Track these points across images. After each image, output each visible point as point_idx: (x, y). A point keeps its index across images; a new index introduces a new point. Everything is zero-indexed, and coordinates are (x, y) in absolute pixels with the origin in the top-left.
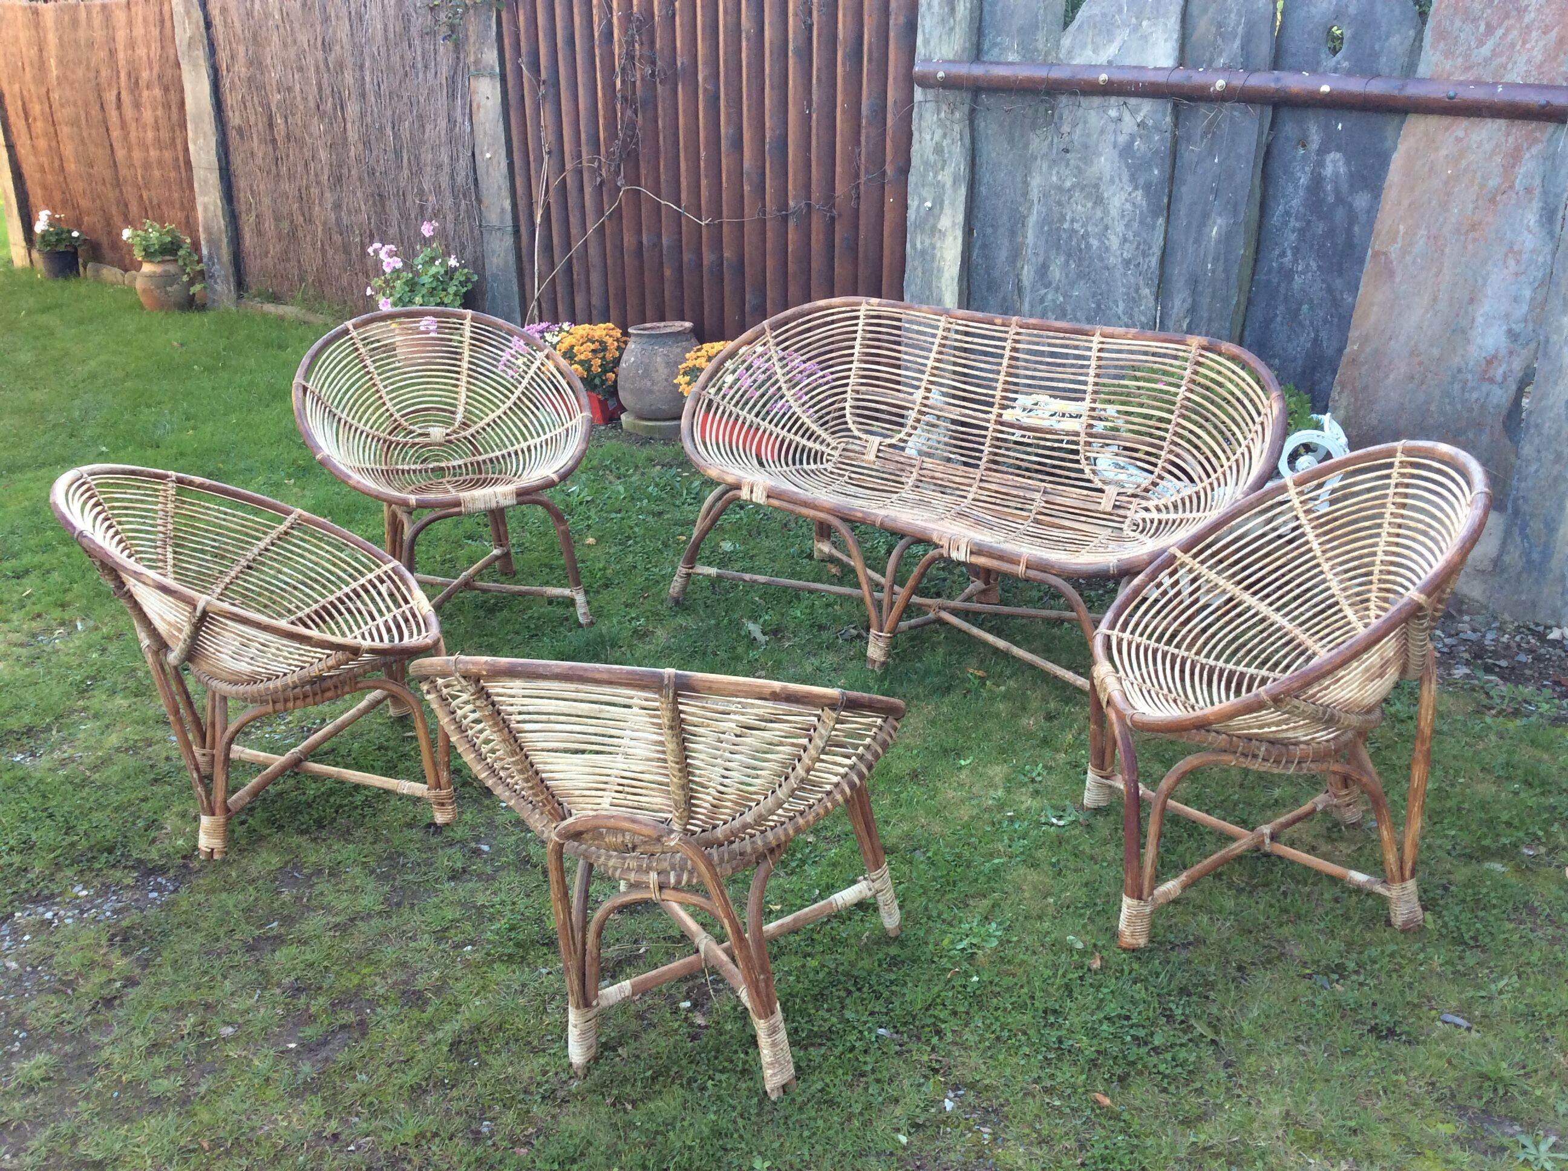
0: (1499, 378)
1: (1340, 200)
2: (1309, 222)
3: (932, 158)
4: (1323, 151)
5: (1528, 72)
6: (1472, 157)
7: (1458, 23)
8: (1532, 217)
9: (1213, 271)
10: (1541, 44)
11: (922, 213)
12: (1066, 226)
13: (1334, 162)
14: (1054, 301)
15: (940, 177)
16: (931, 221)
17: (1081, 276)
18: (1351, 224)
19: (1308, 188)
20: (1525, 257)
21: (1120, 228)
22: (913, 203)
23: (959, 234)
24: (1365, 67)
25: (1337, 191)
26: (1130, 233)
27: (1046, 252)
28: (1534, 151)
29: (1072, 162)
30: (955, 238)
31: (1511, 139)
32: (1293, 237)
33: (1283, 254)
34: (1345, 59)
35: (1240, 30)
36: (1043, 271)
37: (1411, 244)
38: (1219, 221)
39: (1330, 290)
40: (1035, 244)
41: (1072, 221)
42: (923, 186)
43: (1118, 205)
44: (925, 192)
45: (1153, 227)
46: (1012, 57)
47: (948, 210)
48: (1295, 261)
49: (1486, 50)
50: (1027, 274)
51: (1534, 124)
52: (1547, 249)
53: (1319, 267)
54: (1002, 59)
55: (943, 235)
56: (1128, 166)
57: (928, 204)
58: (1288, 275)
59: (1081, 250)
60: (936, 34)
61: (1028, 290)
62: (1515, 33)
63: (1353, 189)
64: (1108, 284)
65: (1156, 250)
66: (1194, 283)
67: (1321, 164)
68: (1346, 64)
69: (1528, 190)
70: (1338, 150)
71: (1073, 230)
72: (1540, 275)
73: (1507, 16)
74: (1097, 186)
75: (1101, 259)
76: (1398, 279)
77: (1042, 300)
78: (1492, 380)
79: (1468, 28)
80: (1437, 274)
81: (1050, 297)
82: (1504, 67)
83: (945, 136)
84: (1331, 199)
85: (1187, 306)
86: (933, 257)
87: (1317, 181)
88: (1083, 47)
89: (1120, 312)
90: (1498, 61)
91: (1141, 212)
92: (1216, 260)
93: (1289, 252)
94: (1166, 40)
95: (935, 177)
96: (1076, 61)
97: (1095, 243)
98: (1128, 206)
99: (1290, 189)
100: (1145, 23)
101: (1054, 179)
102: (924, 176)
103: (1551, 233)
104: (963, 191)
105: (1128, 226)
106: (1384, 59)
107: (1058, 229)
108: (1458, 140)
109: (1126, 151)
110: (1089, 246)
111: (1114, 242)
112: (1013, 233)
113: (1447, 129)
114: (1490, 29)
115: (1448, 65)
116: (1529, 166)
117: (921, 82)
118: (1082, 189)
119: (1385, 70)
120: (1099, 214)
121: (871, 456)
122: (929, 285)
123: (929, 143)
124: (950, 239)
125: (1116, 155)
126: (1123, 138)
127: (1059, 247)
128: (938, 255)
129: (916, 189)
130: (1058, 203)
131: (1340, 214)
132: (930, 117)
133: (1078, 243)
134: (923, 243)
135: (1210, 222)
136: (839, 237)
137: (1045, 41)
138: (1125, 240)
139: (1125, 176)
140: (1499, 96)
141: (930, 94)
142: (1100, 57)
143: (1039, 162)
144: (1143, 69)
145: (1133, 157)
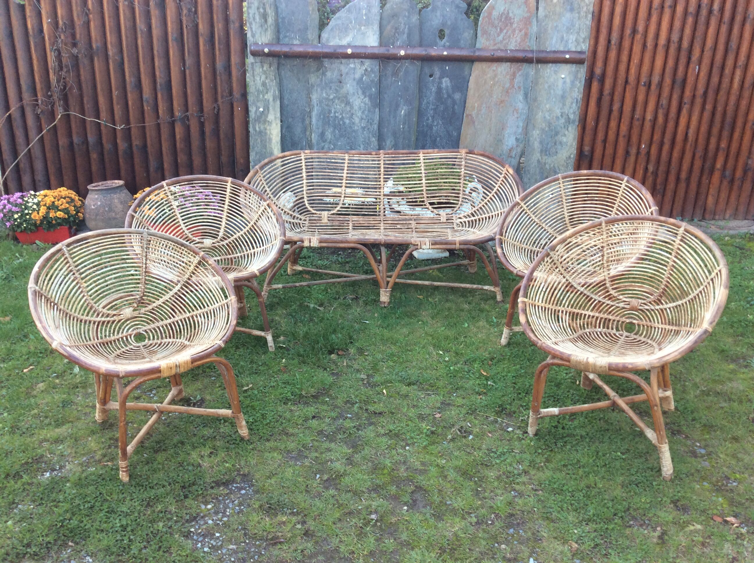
0: (514, 156)
1: (449, 96)
2: (437, 106)
3: (261, 88)
4: (441, 78)
5: (516, 45)
6: (499, 77)
7: (490, 28)
8: (521, 97)
9: (403, 128)
10: (519, 35)
11: (258, 114)
12: (332, 115)
13: (446, 82)
14: (329, 147)
15: (266, 97)
16: (263, 118)
17: (341, 136)
18: (454, 106)
19: (436, 92)
20: (520, 111)
21: (359, 114)
22: (252, 110)
23: (279, 122)
24: (455, 44)
25: (447, 92)
26: (364, 117)
27: (323, 127)
28: (520, 73)
29: (333, 87)
30: (277, 124)
31: (512, 70)
32: (432, 112)
33: (428, 119)
34: (448, 41)
35: (406, 30)
36: (322, 135)
37: (480, 110)
38: (404, 108)
39: (448, 132)
40: (317, 125)
41: (335, 113)
42: (258, 101)
43: (357, 104)
44: (259, 104)
45: (375, 112)
46: (296, 42)
47: (271, 111)
48: (433, 121)
49: (500, 38)
50: (314, 137)
51: (519, 64)
52: (527, 108)
53: (443, 123)
54: (290, 43)
55: (270, 123)
56: (361, 88)
57: (261, 109)
58: (431, 127)
59: (340, 125)
60: (258, 32)
61: (315, 144)
62: (510, 32)
63: (454, 92)
64: (355, 138)
65: (376, 121)
66: (394, 134)
67: (440, 83)
68: (448, 44)
69: (519, 88)
70: (447, 77)
71: (336, 116)
72: (525, 117)
73: (507, 25)
74: (346, 97)
75: (351, 127)
76: (476, 123)
78: (511, 157)
79: (494, 29)
80: (490, 120)
81: (326, 146)
82: (507, 43)
83: (266, 78)
84: (445, 96)
85: (393, 143)
86: (266, 133)
87: (439, 90)
88: (334, 38)
90: (504, 42)
91: (368, 107)
92: (404, 124)
93: (430, 118)
94: (374, 35)
95: (263, 96)
96: (331, 44)
97: (347, 121)
98: (362, 105)
99: (428, 93)
100: (363, 28)
101: (324, 95)
102: (258, 96)
103: (527, 101)
104: (278, 103)
105: (363, 112)
106: (462, 42)
108: (494, 71)
109: (360, 81)
110: (344, 123)
111: (357, 120)
112: (303, 120)
113: (489, 67)
114: (501, 30)
115: (488, 43)
116: (519, 79)
117: (254, 54)
118: (339, 99)
119: (463, 46)
120: (348, 109)
121: (325, 220)
122: (265, 147)
123: (259, 81)
124: (274, 125)
125: (355, 83)
126: (358, 76)
127: (329, 124)
128: (268, 132)
129: (254, 103)
130: (327, 105)
131: (449, 101)
132: (258, 70)
133: (339, 122)
134: (259, 128)
135: (400, 109)
136: (208, 128)
137: (312, 35)
138: (362, 119)
139: (360, 92)
140: (509, 54)
141: (258, 59)
142: (344, 42)
143: (315, 88)
144: (366, 47)
145: (363, 84)
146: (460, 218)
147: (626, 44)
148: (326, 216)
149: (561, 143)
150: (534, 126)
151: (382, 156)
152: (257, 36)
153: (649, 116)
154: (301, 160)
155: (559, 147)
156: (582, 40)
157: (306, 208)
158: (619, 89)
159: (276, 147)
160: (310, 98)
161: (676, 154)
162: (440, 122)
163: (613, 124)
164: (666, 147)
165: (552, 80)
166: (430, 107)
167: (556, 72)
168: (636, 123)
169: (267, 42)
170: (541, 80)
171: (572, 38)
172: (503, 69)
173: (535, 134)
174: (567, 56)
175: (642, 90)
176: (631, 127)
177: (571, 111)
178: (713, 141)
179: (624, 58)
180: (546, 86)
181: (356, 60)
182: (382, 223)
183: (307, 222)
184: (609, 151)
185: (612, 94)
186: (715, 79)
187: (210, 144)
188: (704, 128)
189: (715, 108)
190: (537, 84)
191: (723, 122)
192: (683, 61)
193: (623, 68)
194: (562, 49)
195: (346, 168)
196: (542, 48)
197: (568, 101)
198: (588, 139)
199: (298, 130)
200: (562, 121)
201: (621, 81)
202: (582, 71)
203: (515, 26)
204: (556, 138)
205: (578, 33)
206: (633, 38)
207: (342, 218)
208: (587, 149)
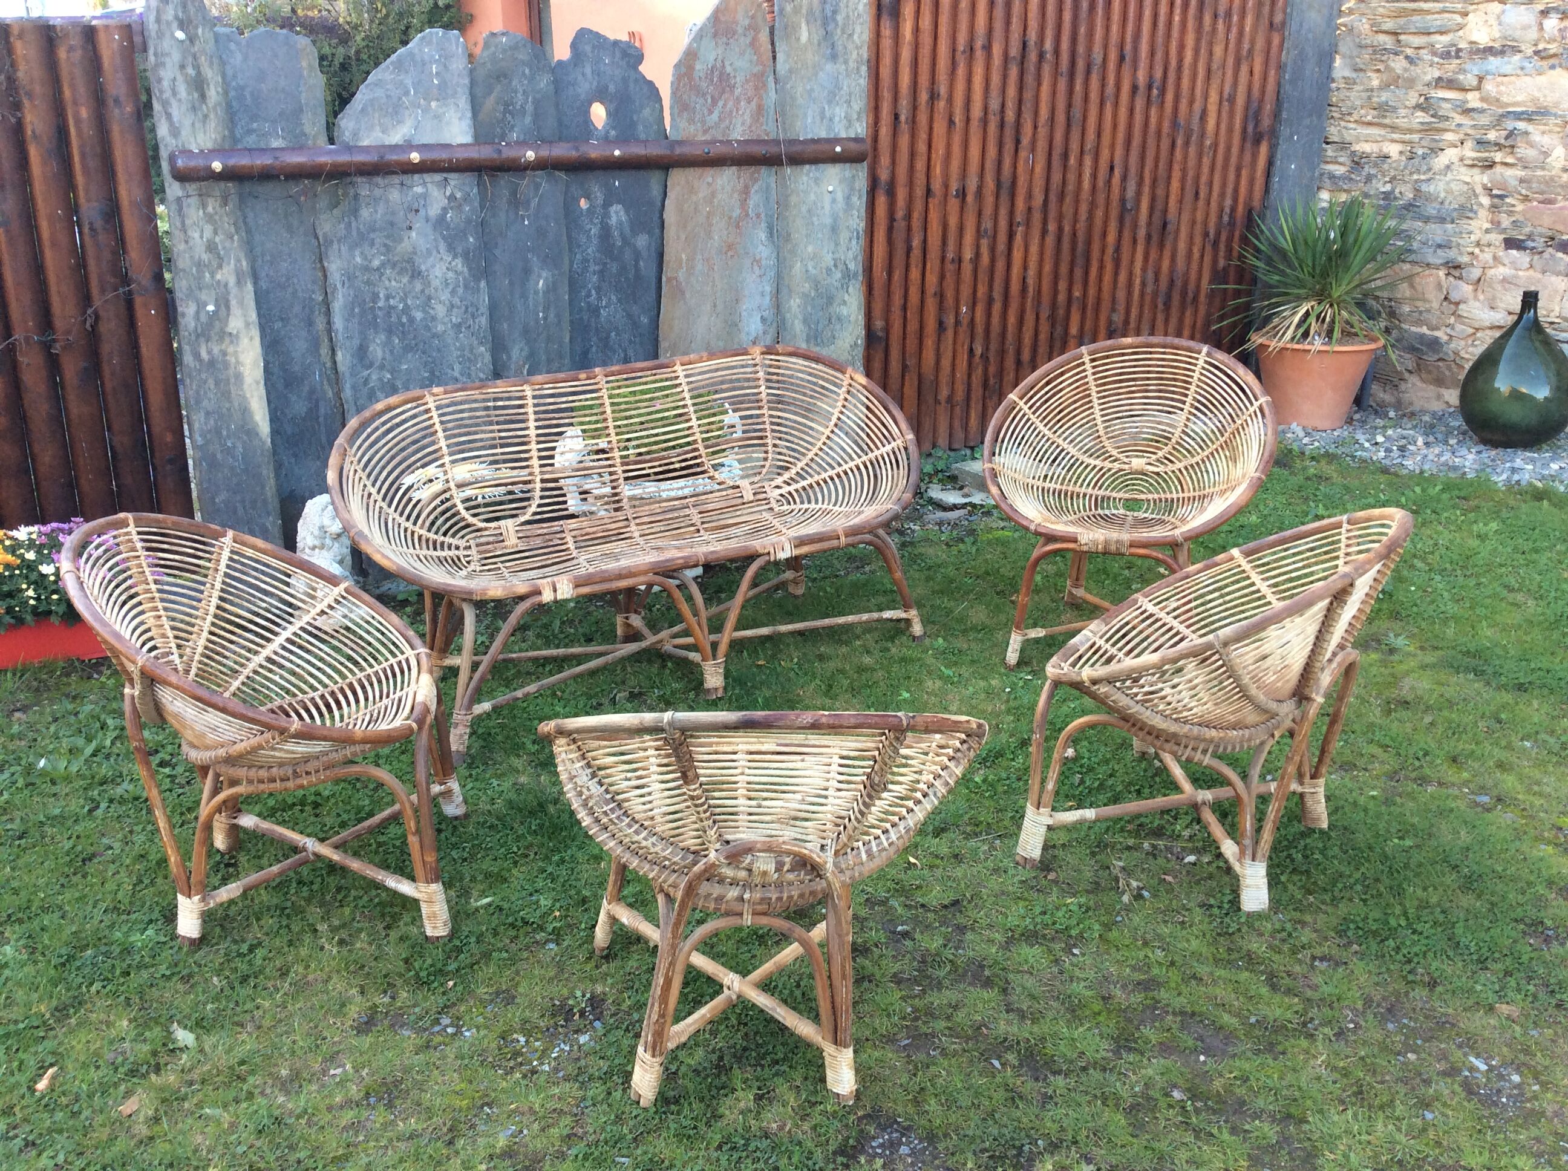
1: (626, 242)
2: (605, 264)
3: (205, 257)
4: (607, 205)
5: (745, 131)
6: (720, 196)
7: (693, 98)
8: (763, 236)
9: (545, 318)
10: (748, 110)
11: (203, 318)
12: (381, 304)
13: (616, 213)
14: (380, 379)
15: (218, 277)
16: (216, 329)
17: (408, 349)
18: (637, 262)
19: (600, 237)
20: (764, 262)
21: (445, 296)
22: (187, 311)
23: (256, 333)
24: (627, 132)
25: (622, 235)
26: (456, 301)
27: (361, 333)
28: (756, 187)
29: (377, 241)
30: (251, 339)
31: (742, 180)
32: (595, 278)
33: (589, 295)
34: (613, 128)
35: (530, 107)
36: (361, 353)
37: (693, 268)
38: (544, 274)
39: (629, 316)
40: (346, 328)
41: (388, 298)
42: (200, 289)
43: (439, 275)
45: (478, 290)
46: (276, 143)
47: (235, 310)
48: (599, 298)
49: (715, 116)
50: (344, 360)
51: (754, 168)
52: (774, 255)
53: (619, 300)
54: (263, 145)
55: (234, 338)
56: (444, 238)
57: (211, 308)
58: (595, 311)
59: (403, 325)
60: (187, 122)
61: (347, 375)
62: (730, 104)
63: (635, 232)
64: (439, 350)
65: (484, 309)
66: (526, 332)
67: (606, 215)
68: (613, 133)
69: (758, 216)
70: (619, 202)
71: (390, 307)
72: (773, 274)
73: (723, 92)
74: (410, 261)
75: (427, 328)
76: (688, 296)
77: (366, 382)
79: (701, 101)
80: (713, 286)
81: (374, 377)
82: (728, 128)
83: (216, 233)
84: (619, 243)
85: (524, 354)
86: (226, 365)
87: (606, 232)
88: (371, 128)
89: (456, 374)
90: (723, 125)
91: (464, 279)
92: (546, 309)
93: (593, 292)
94: (460, 119)
95: (212, 277)
96: (366, 143)
97: (418, 315)
98: (450, 274)
99: (584, 239)
100: (433, 104)
101: (358, 260)
102: (200, 277)
103: (773, 242)
104: (250, 287)
105: (453, 292)
106: (642, 128)
107: (372, 309)
108: (709, 184)
109: (440, 223)
110: (412, 320)
111: (440, 310)
112: (313, 323)
113: (700, 177)
114: (715, 102)
115: (693, 129)
116: (755, 199)
117: (182, 177)
118: (394, 266)
119: (643, 136)
120: (418, 286)
121: (512, 541)
122: (226, 395)
123: (198, 240)
124: (245, 341)
125: (429, 229)
126: (434, 211)
127: (375, 326)
128: (233, 360)
129: (190, 294)
130: (368, 283)
131: (628, 255)
132: (194, 213)
133: (399, 318)
134: (209, 352)
135: (534, 277)
136: (72, 368)
137: (313, 124)
138: (452, 306)
139: (442, 246)
140: (737, 150)
141: (192, 188)
142: (396, 137)
143: (335, 246)
144: (447, 146)
145: (448, 228)
146: (778, 487)
147: (923, 118)
148: (512, 530)
149: (839, 319)
150: (790, 291)
151: (601, 379)
152: (185, 132)
153: (968, 254)
154: (428, 411)
155: (838, 327)
156: (855, 116)
157: (463, 519)
158: (919, 206)
159: (255, 394)
160: (324, 270)
161: (1012, 319)
162: (613, 297)
163: (915, 274)
164: (997, 307)
165: (812, 197)
166: (591, 269)
167: (817, 181)
168: (950, 267)
169: (210, 145)
170: (793, 199)
171: (839, 112)
172: (726, 179)
173: (794, 305)
174: (838, 149)
175: (954, 204)
176: (942, 277)
177: (850, 255)
178: (1062, 286)
179: (922, 147)
180: (804, 209)
181: (427, 177)
182: (633, 523)
183: (473, 551)
184: (913, 326)
185: (908, 217)
186: (1056, 177)
187: (77, 408)
188: (1048, 268)
189: (1060, 229)
190: (787, 206)
191: (1073, 249)
192: (1009, 146)
193: (920, 165)
194: (823, 134)
195: (532, 417)
196: (791, 136)
197: (844, 236)
198: (878, 306)
199: (299, 346)
200: (839, 275)
201: (919, 192)
202: (860, 175)
203: (737, 92)
204: (831, 310)
205: (848, 102)
206: (932, 111)
207: (544, 529)
208: (879, 324)
